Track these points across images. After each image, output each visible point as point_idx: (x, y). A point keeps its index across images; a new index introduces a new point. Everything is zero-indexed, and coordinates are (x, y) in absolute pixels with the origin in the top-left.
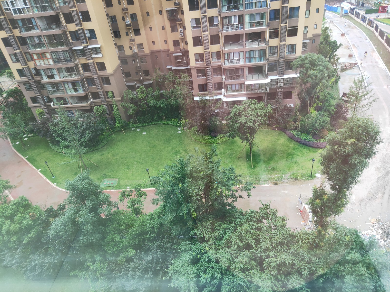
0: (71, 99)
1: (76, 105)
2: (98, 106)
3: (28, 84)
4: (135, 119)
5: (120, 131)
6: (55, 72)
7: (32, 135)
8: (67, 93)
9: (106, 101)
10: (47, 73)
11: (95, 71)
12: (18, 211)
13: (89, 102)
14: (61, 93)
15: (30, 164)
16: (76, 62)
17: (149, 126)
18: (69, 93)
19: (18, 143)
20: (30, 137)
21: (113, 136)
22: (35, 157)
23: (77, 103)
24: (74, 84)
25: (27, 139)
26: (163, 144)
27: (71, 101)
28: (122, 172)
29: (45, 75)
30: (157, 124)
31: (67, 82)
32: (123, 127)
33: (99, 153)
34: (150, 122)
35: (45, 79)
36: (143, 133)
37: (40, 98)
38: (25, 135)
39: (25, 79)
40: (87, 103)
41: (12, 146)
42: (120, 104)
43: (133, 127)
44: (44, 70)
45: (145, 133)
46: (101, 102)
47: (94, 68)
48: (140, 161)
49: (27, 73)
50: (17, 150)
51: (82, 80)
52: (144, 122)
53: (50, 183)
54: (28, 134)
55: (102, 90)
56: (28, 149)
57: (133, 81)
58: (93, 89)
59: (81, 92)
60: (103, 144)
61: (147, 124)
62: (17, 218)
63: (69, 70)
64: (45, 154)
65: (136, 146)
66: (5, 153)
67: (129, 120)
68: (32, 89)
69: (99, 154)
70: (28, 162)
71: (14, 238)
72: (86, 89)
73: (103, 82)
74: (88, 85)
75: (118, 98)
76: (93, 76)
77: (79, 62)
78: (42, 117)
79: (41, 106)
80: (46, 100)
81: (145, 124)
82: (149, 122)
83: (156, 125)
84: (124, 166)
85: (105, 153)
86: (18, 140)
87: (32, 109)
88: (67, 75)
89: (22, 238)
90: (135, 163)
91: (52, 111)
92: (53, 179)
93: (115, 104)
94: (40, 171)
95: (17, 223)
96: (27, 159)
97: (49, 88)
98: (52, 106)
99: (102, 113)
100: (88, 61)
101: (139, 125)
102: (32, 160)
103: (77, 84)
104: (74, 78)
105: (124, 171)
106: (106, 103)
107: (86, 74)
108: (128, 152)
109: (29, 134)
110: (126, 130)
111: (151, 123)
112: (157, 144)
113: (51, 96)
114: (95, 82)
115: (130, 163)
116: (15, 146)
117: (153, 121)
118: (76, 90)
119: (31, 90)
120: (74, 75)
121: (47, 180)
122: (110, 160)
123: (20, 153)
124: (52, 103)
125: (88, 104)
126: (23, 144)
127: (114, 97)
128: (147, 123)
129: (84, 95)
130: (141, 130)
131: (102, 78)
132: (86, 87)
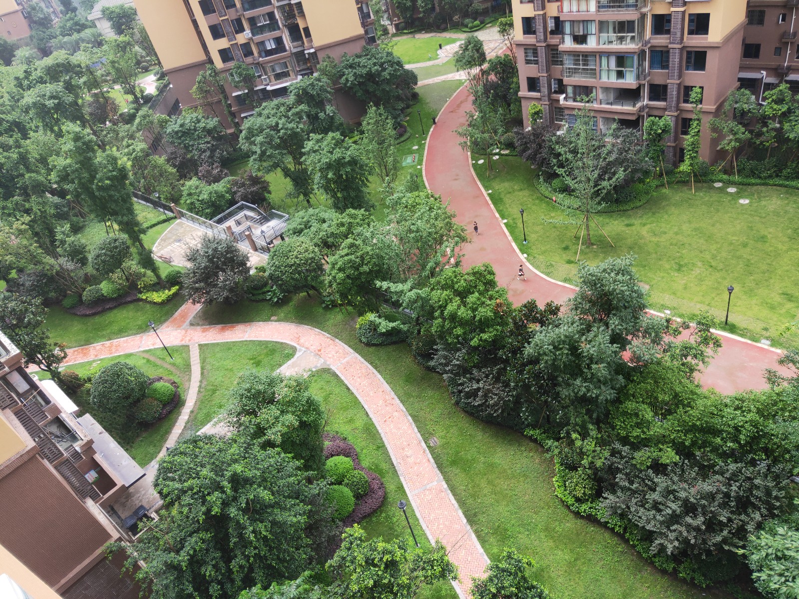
0: (603, 93)
1: (609, 106)
2: (656, 116)
3: (534, 49)
4: (732, 162)
5: (685, 183)
6: (593, 28)
7: (507, 152)
8: (600, 78)
9: (678, 108)
10: (576, 29)
11: (679, 35)
12: (475, 287)
13: (639, 105)
14: (587, 77)
15: (492, 206)
16: (644, 10)
17: (763, 188)
18: (604, 79)
19: (481, 162)
20: (503, 155)
21: (665, 191)
22: (502, 196)
23: (611, 104)
24: (622, 59)
25: (497, 157)
26: (788, 239)
27: (601, 96)
28: (662, 274)
29: (571, 34)
30: (786, 186)
31: (608, 54)
32: (695, 176)
33: (623, 218)
34: (770, 177)
35: (568, 44)
36: (742, 201)
37: (543, 82)
38: (498, 151)
39: (531, 39)
40: (634, 106)
41: (471, 166)
42: (707, 121)
43: (720, 181)
44: (572, 22)
45: (747, 201)
46: (665, 109)
47: (679, 26)
48: (713, 264)
49: (537, 27)
50: (477, 174)
51: (642, 54)
52: (753, 173)
53: (518, 251)
54: (501, 149)
55: (678, 82)
56: (495, 178)
57: (758, 69)
58: (659, 76)
59: (630, 81)
60: (639, 204)
61: (758, 181)
62: (472, 299)
63: (623, 27)
64: (521, 193)
65: (713, 225)
66: (457, 175)
67: (714, 162)
68: (536, 62)
69: (623, 221)
70: (490, 202)
71: (459, 331)
72: (642, 73)
73: (688, 62)
74: (651, 67)
75: (709, 106)
76: (670, 46)
77: (650, 10)
78: (535, 120)
79: (539, 99)
80: (554, 87)
81: (753, 181)
82: (766, 178)
83: (783, 190)
84: (673, 262)
85: (636, 222)
86: (482, 157)
87: (524, 103)
88: (614, 39)
89: (470, 336)
90: (699, 264)
91: (557, 112)
92: (523, 245)
93: (698, 120)
94: (505, 224)
95: (470, 308)
96: (489, 194)
97: (568, 63)
98: (562, 102)
99: (659, 135)
100: (673, 9)
101: (737, 178)
102: (496, 200)
103: (628, 62)
104: (628, 47)
105: (668, 273)
106: (676, 114)
107: (656, 39)
108: (689, 235)
109: (503, 149)
110: (700, 185)
111: (771, 182)
112: (769, 236)
113: (566, 81)
114: (668, 61)
115: (686, 261)
116: (475, 166)
117: (777, 176)
118: (620, 75)
119: (535, 64)
120: (629, 39)
121: (514, 244)
122: (643, 241)
123: (480, 180)
124: (564, 95)
125: (635, 109)
126: (490, 165)
127: (701, 102)
128: (760, 178)
129: (634, 87)
130: (738, 193)
131: (689, 53)
132: (644, 70)
